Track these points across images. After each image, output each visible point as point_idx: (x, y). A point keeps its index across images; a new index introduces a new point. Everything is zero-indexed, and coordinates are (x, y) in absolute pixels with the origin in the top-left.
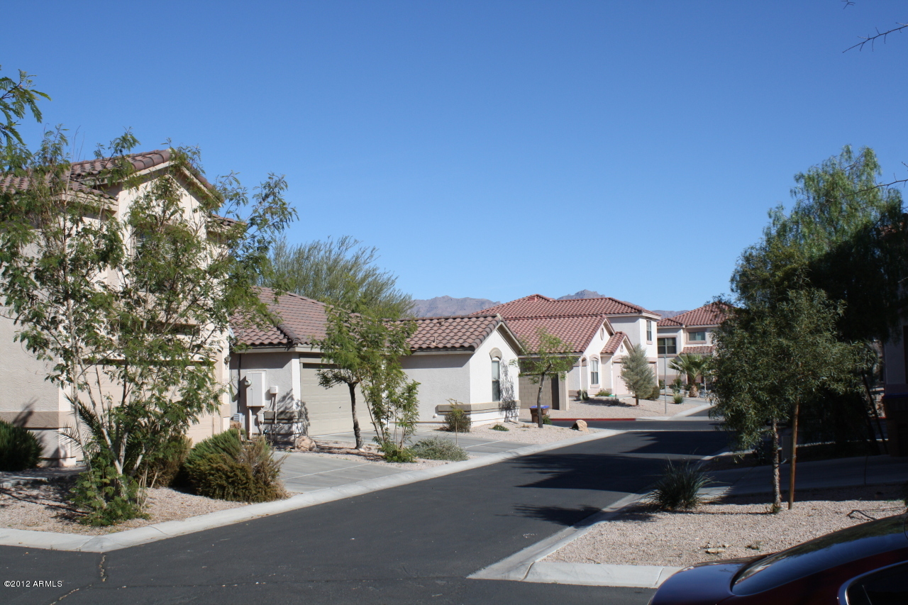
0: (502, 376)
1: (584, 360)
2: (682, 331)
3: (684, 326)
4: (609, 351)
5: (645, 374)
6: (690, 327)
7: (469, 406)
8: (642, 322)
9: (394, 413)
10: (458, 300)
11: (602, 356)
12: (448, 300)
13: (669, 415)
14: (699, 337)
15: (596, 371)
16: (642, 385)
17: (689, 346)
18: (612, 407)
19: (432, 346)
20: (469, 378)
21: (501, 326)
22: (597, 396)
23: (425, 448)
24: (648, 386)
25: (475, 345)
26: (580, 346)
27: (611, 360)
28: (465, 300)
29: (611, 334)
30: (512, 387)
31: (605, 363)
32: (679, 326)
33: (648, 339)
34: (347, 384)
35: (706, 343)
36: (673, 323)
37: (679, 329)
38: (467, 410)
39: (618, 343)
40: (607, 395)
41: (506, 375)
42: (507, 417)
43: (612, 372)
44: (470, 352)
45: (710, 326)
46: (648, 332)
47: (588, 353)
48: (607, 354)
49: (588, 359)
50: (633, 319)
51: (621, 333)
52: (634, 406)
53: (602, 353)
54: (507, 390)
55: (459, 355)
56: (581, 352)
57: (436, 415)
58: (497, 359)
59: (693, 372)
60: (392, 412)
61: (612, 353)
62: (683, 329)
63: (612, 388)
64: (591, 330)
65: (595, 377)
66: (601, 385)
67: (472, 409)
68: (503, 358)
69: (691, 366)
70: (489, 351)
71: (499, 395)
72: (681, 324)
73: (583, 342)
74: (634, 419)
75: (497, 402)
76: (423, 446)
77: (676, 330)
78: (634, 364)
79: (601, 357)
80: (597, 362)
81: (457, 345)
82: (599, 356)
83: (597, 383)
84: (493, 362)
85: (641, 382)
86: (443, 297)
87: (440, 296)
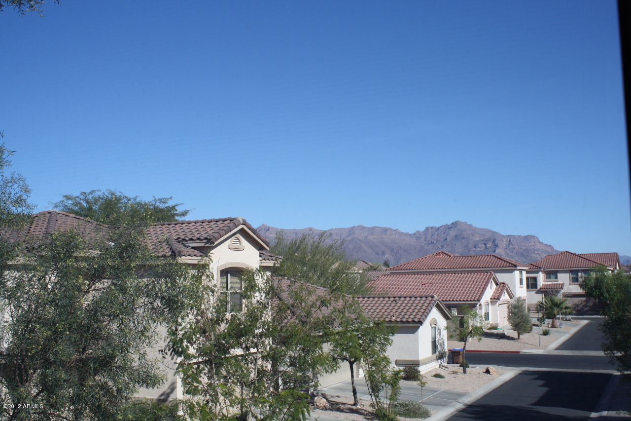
0: (438, 336)
1: (480, 305)
2: (541, 272)
3: (542, 270)
4: (496, 298)
5: (524, 318)
6: (547, 270)
7: (418, 361)
8: (517, 273)
9: (384, 387)
10: (369, 228)
11: (492, 300)
12: (361, 228)
13: (542, 349)
14: (552, 277)
15: (487, 311)
16: (522, 325)
17: (546, 283)
18: (502, 340)
19: (393, 320)
20: (418, 342)
21: (438, 303)
22: (489, 329)
23: (402, 409)
24: (527, 326)
25: (421, 320)
26: (478, 296)
27: (498, 304)
28: (374, 228)
29: (497, 284)
30: (444, 342)
31: (494, 305)
32: (539, 270)
33: (520, 284)
34: (348, 362)
35: (558, 281)
36: (534, 267)
37: (539, 272)
38: (417, 364)
39: (502, 291)
40: (496, 328)
41: (440, 335)
42: (441, 363)
43: (498, 311)
44: (419, 325)
45: (561, 269)
46: (520, 279)
47: (483, 301)
48: (495, 299)
49: (483, 304)
50: (511, 271)
51: (504, 283)
52: (517, 339)
53: (491, 299)
54: (441, 346)
55: (412, 326)
56: (479, 300)
57: (395, 366)
58: (434, 325)
59: (554, 310)
60: (383, 387)
61: (498, 299)
62: (542, 271)
63: (499, 322)
64: (484, 283)
65: (487, 316)
66: (491, 321)
67: (420, 363)
68: (438, 324)
69: (553, 306)
70: (430, 321)
71: (436, 349)
72: (540, 268)
73: (479, 293)
74: (519, 352)
75: (435, 355)
76: (401, 407)
77: (537, 272)
78: (516, 310)
79: (491, 302)
80: (488, 305)
81: (410, 320)
82: (490, 300)
83: (488, 319)
84: (432, 328)
85: (522, 324)
86: (358, 226)
87: (356, 225)
